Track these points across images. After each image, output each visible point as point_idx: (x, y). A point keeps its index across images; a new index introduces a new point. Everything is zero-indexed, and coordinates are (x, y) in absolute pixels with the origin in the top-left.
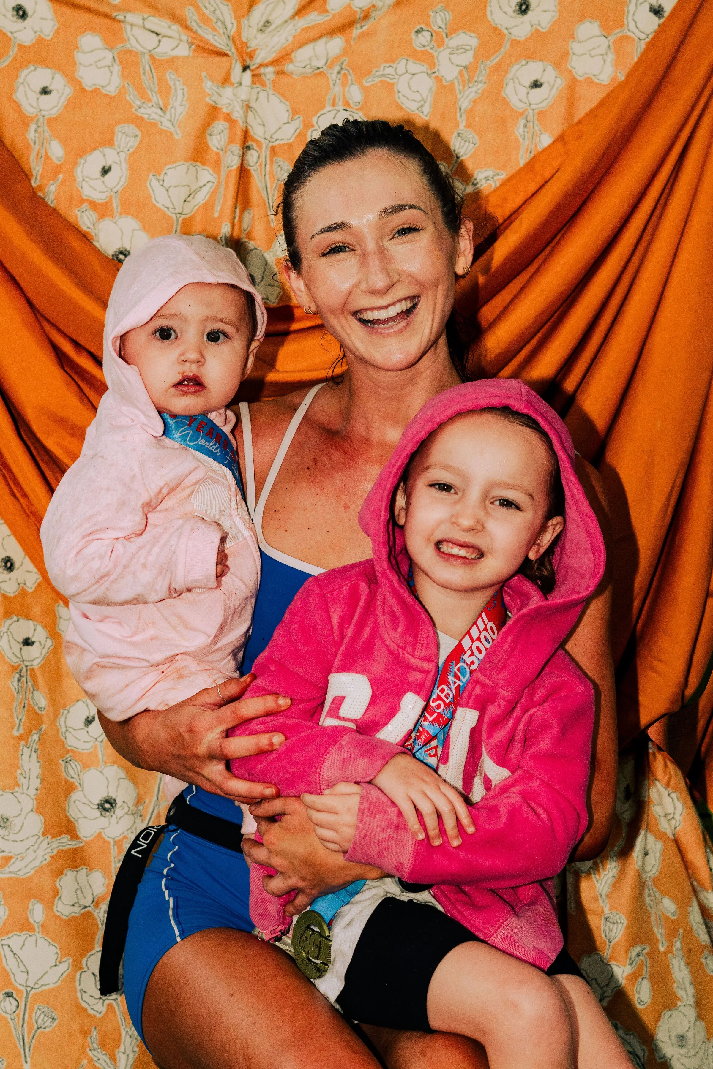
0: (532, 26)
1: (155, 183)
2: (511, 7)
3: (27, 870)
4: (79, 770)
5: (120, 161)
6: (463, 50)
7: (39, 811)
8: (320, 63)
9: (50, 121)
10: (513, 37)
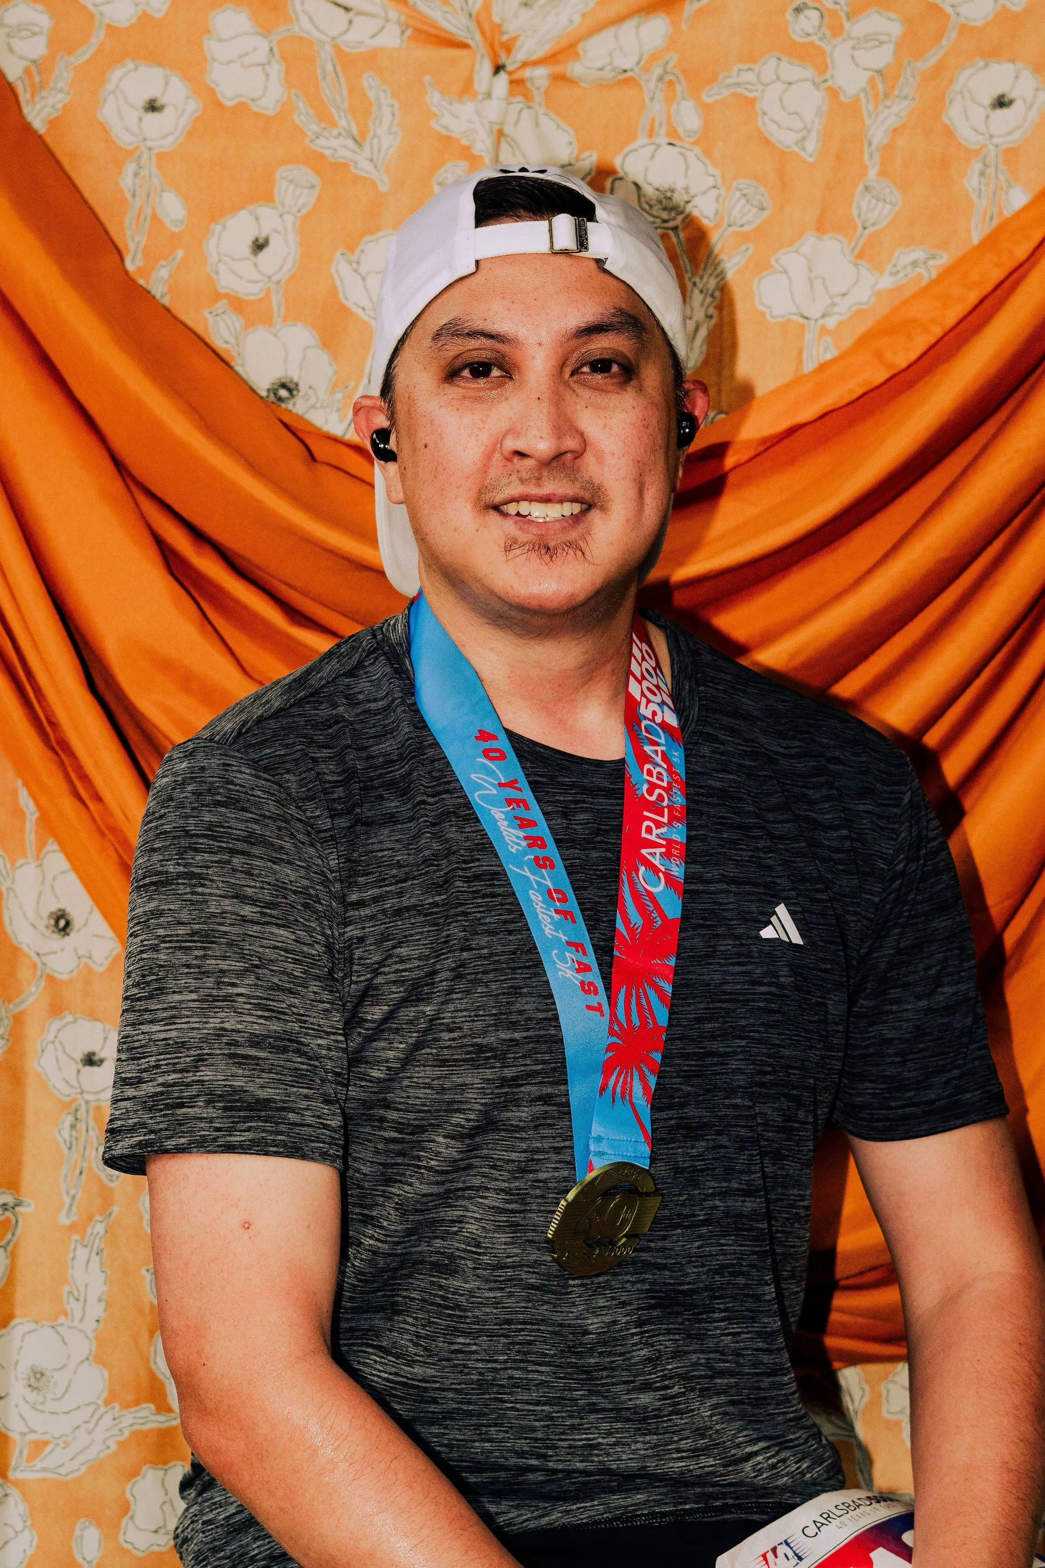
0: (996, 2)
1: (344, 269)
3: (75, 1465)
5: (285, 228)
6: (876, 43)
7: (100, 1360)
9: (162, 158)
10: (964, 21)
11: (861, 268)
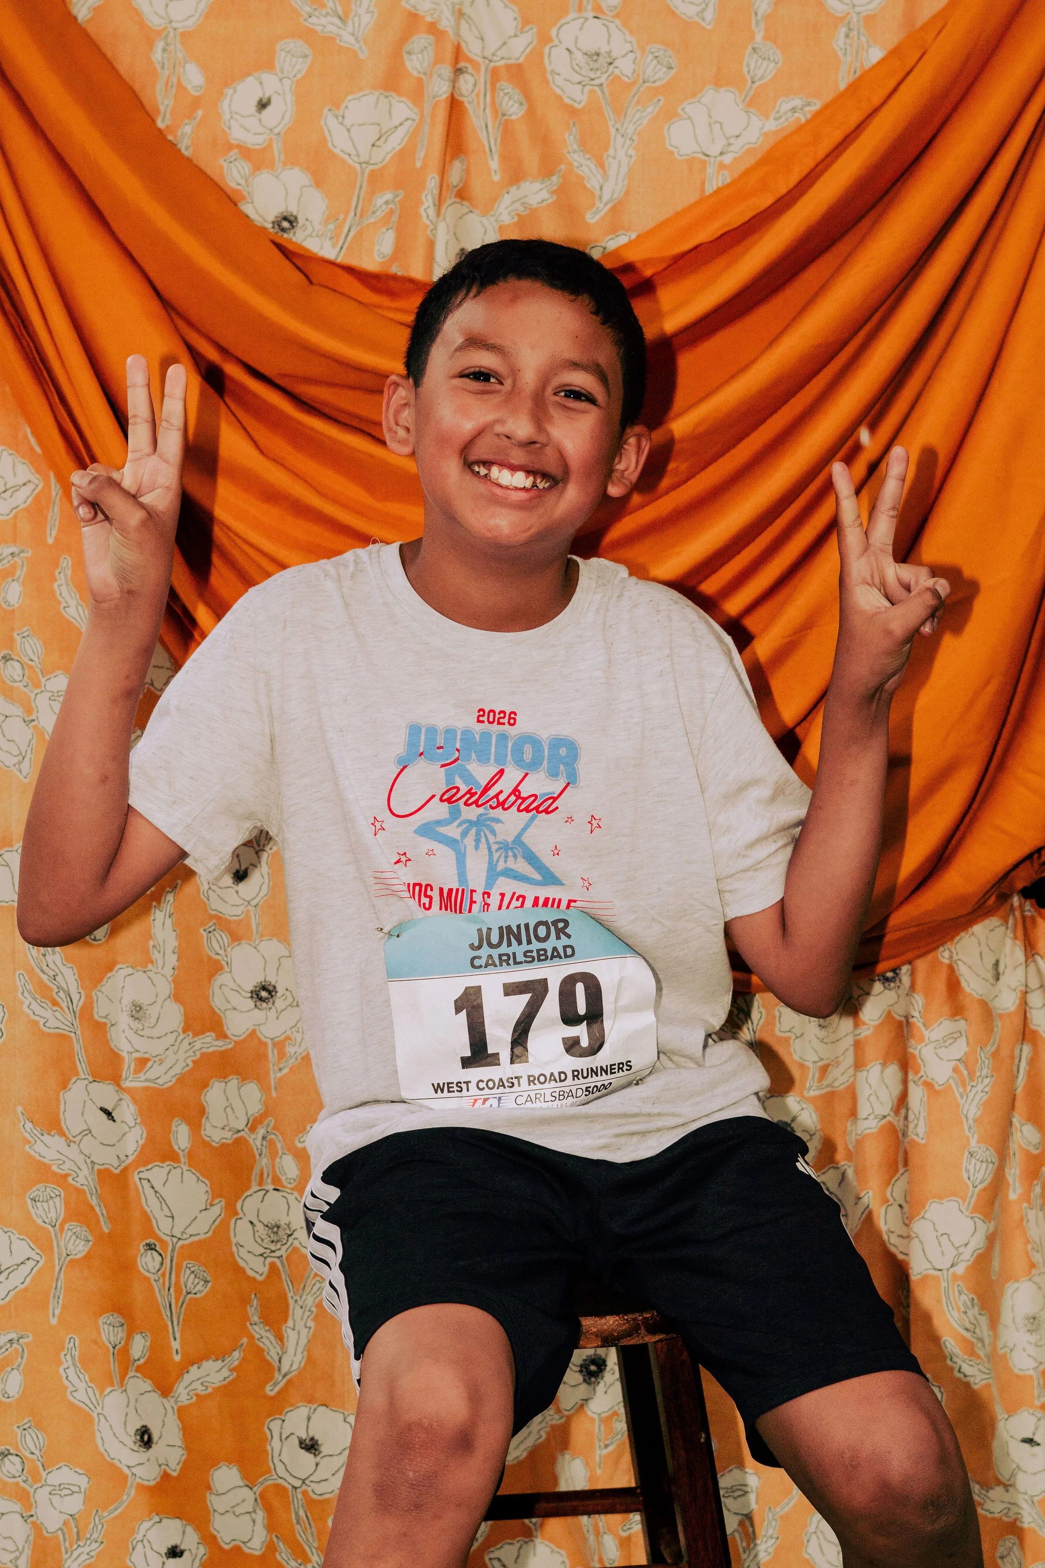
11: (752, 116)
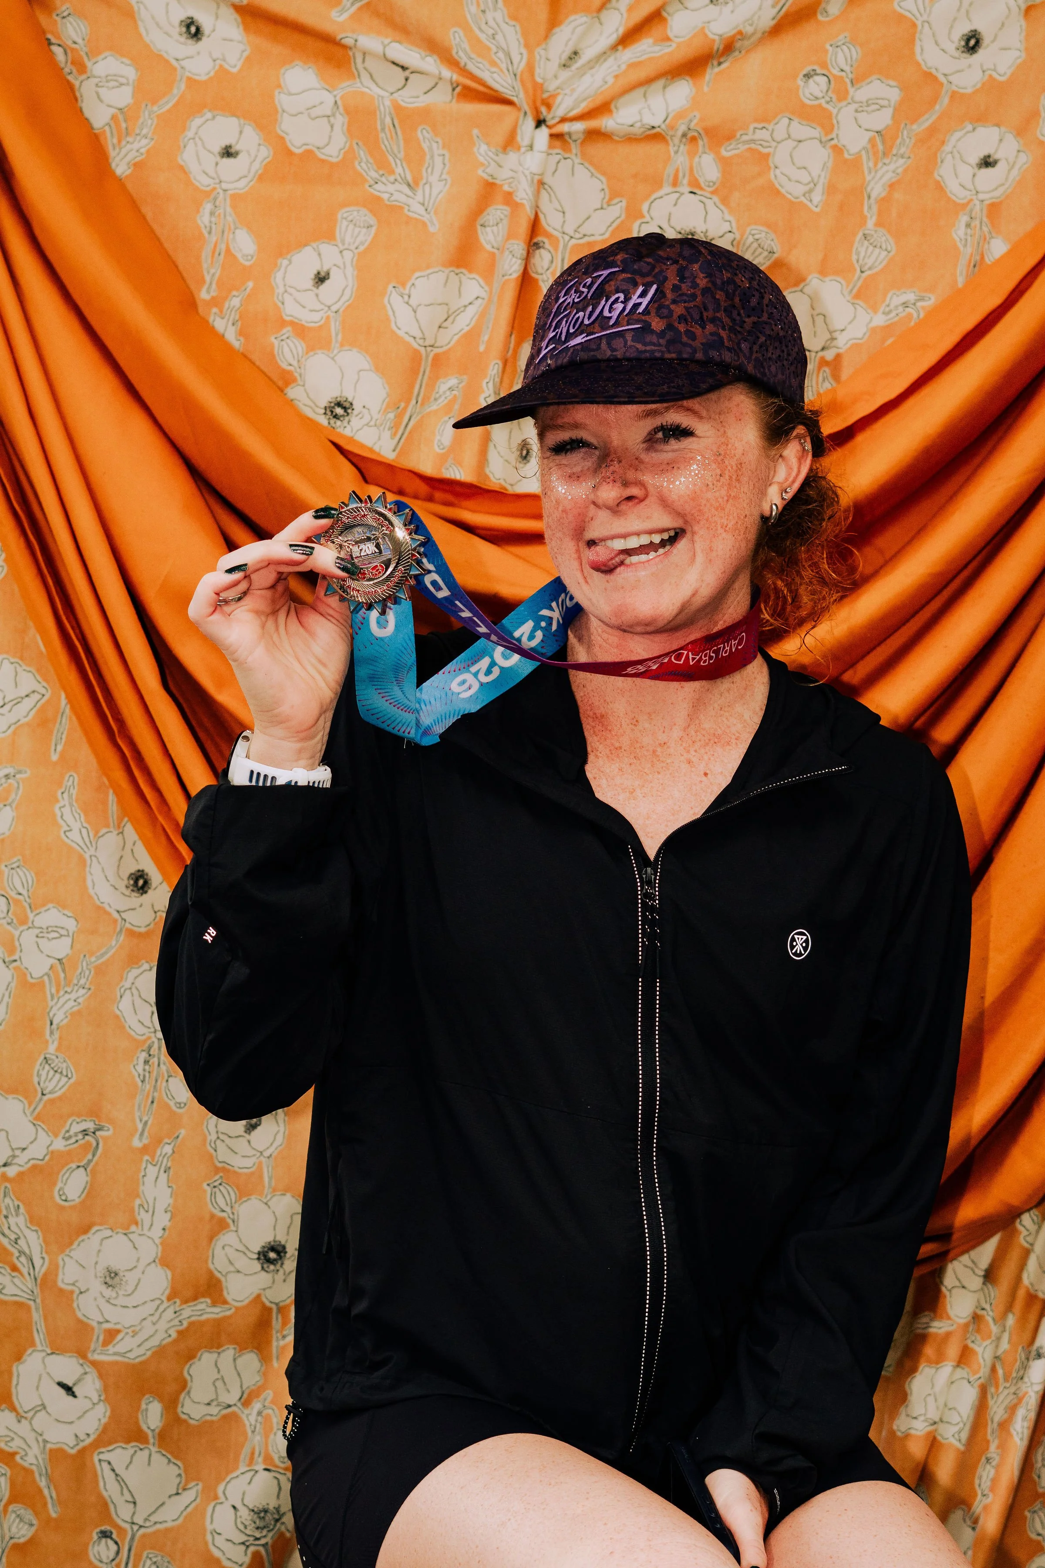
0: (984, 72)
1: (396, 301)
2: (953, 42)
3: (141, 1351)
4: (233, 1201)
5: (344, 263)
6: (877, 107)
7: (164, 1262)
8: (657, 121)
9: (236, 199)
10: (954, 88)
